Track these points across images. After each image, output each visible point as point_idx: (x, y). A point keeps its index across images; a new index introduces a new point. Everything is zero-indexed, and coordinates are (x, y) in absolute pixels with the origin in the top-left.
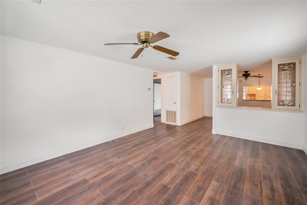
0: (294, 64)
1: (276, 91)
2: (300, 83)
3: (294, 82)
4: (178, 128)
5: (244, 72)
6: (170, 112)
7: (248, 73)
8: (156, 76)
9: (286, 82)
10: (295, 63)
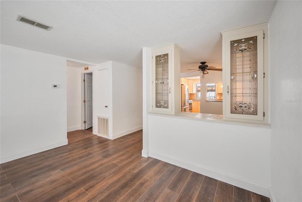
0: (254, 39)
1: (228, 89)
2: (264, 73)
3: (256, 72)
4: (109, 142)
5: (202, 63)
6: (101, 119)
7: (205, 64)
8: (87, 68)
9: (243, 73)
10: (256, 37)
